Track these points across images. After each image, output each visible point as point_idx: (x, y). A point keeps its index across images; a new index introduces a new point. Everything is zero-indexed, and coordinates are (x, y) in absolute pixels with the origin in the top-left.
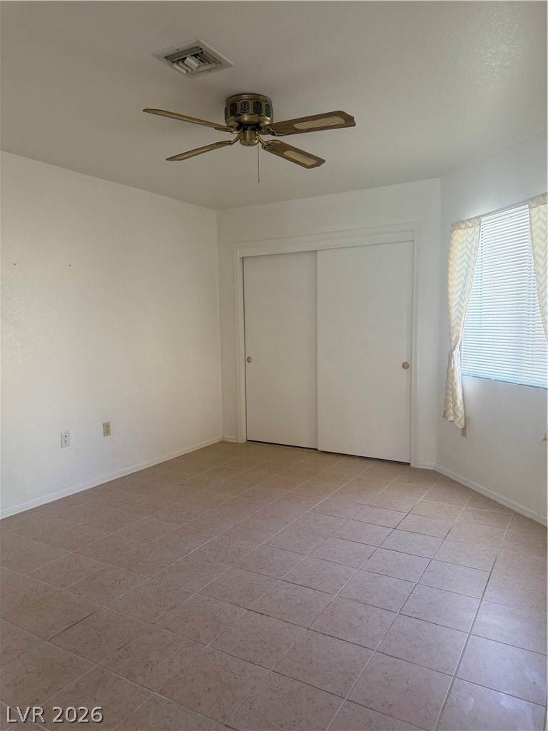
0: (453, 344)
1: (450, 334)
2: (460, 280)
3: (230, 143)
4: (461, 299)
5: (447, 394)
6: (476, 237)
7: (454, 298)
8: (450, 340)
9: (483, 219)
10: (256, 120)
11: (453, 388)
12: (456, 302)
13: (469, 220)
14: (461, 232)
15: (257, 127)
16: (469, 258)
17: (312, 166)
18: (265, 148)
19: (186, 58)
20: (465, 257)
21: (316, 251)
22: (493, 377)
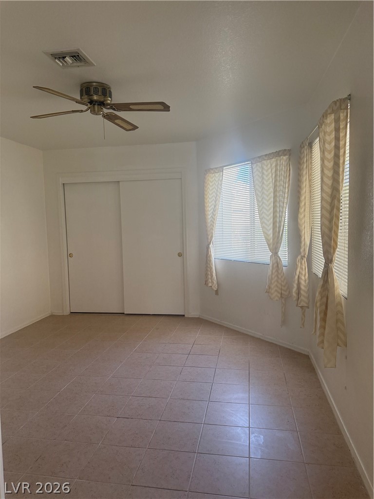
0: (209, 241)
1: (207, 235)
2: (212, 203)
3: (82, 111)
4: (213, 214)
5: (207, 270)
6: (221, 179)
7: (209, 213)
8: (208, 238)
9: (224, 168)
10: (102, 100)
11: (210, 267)
12: (210, 216)
13: (216, 168)
14: (212, 175)
15: (102, 104)
16: (217, 190)
17: (130, 130)
18: (104, 117)
19: (65, 57)
20: (214, 190)
21: (119, 182)
22: (233, 259)
